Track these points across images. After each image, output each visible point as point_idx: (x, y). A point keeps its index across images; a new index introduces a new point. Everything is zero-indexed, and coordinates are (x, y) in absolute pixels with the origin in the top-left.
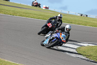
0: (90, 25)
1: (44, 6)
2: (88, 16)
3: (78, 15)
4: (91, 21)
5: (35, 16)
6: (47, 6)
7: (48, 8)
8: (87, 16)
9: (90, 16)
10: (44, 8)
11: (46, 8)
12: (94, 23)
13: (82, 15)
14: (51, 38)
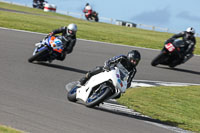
0: (142, 45)
2: (138, 27)
3: (117, 23)
4: (144, 37)
5: (28, 25)
6: (53, 6)
7: (55, 10)
8: (134, 25)
9: (141, 26)
11: (51, 9)
12: (150, 41)
13: (124, 24)
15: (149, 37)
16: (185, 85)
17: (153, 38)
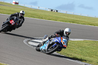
1: (14, 2)
2: (59, 12)
3: (49, 10)
6: (17, 2)
7: (18, 4)
8: (57, 11)
9: (60, 11)
10: (14, 4)
13: (52, 10)
14: (51, 43)
15: (64, 17)
16: (82, 40)
17: (66, 17)
